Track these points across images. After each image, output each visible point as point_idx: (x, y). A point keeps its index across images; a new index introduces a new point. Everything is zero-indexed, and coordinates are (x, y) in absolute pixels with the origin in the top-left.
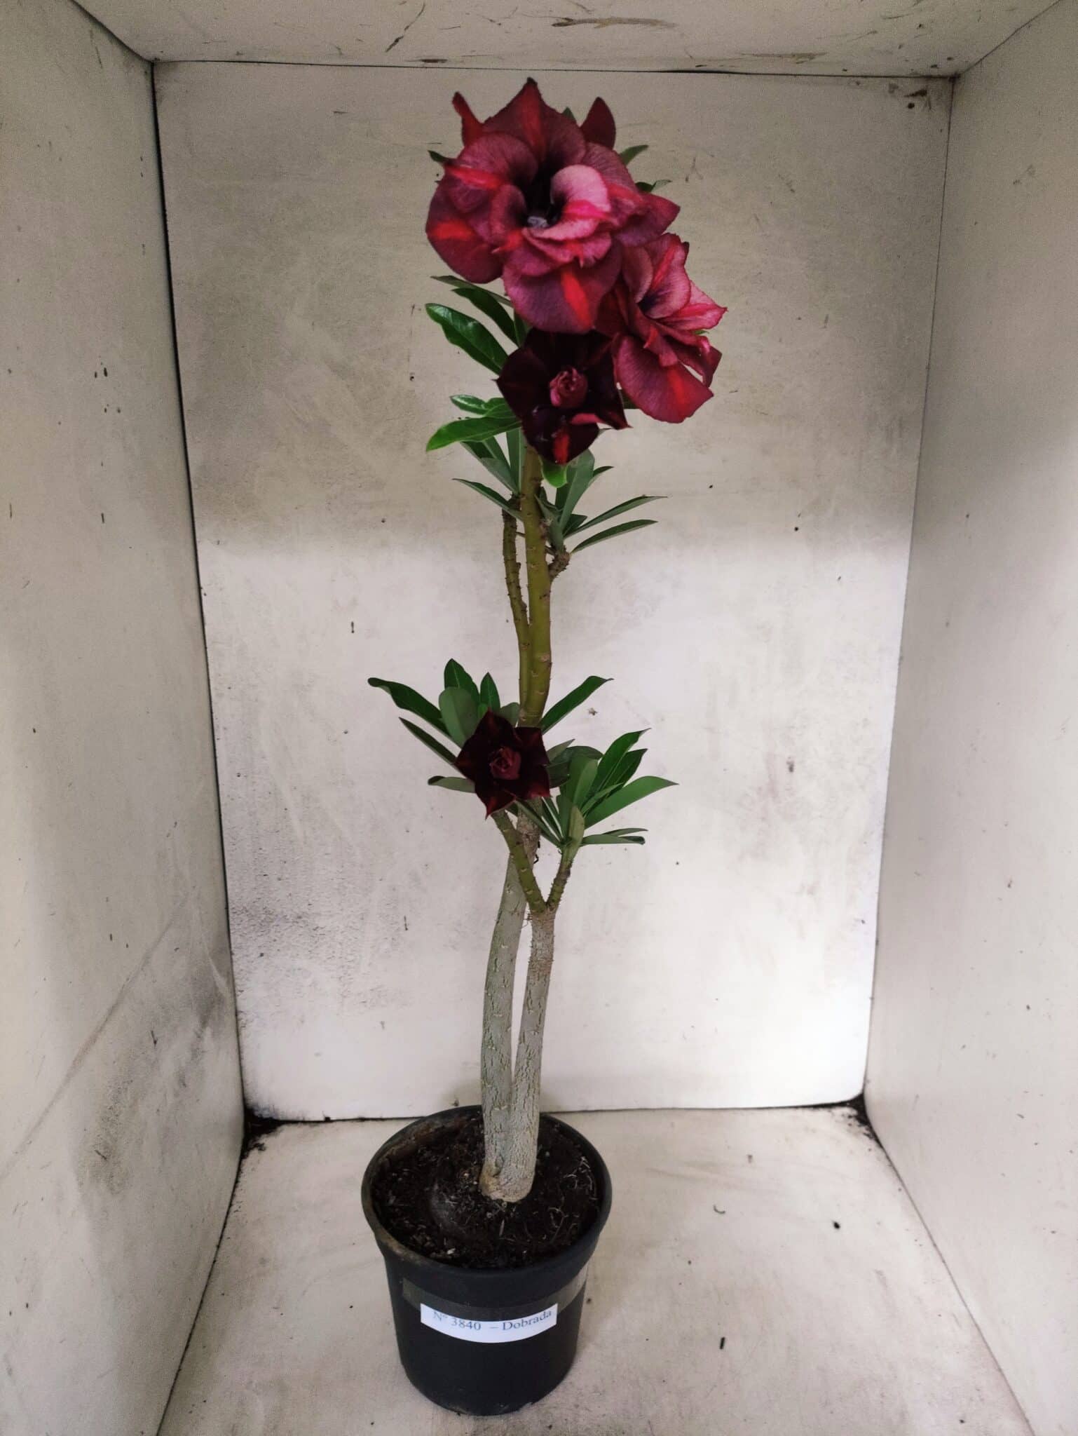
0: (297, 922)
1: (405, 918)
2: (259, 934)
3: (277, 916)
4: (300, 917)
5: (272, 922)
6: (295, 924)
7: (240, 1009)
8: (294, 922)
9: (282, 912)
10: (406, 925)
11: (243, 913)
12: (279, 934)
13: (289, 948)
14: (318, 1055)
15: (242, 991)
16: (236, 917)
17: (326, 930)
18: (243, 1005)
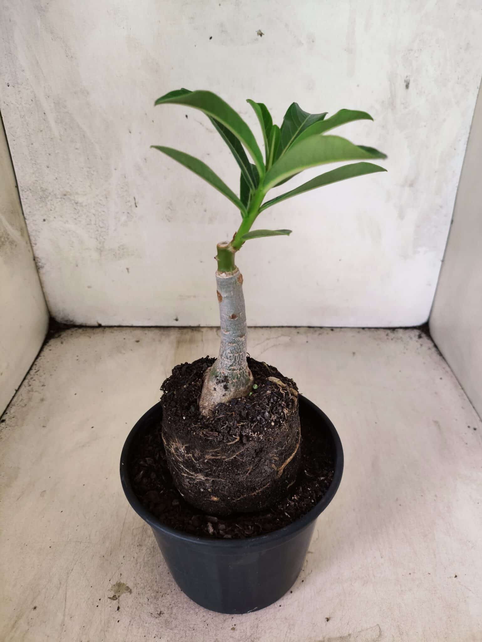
0: (64, 199)
1: (135, 198)
2: (41, 205)
3: (50, 194)
4: (65, 195)
5: (47, 198)
6: (63, 200)
7: (36, 255)
8: (61, 198)
9: (53, 191)
10: (135, 204)
11: (28, 190)
12: (53, 207)
13: (61, 216)
14: (89, 287)
15: (36, 244)
16: (24, 192)
17: (84, 204)
18: (38, 254)
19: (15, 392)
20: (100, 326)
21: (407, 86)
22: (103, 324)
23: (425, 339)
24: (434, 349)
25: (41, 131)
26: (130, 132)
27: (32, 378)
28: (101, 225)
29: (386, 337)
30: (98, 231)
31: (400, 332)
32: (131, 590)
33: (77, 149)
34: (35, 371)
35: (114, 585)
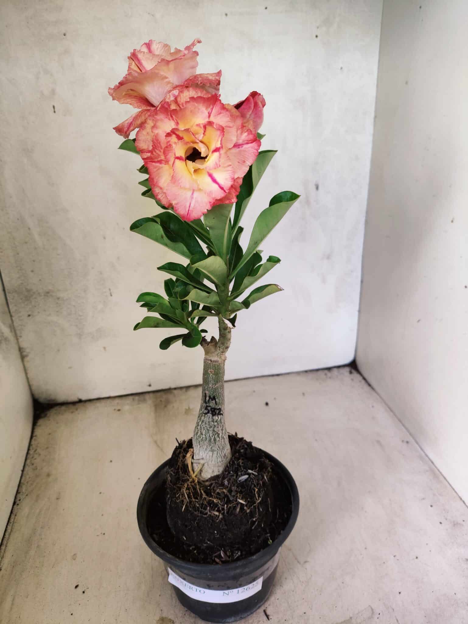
0: (47, 296)
1: (110, 290)
2: (26, 303)
3: (34, 293)
4: (48, 293)
5: (32, 297)
7: (21, 346)
8: (45, 295)
9: (37, 290)
10: (111, 293)
11: (14, 292)
12: (37, 303)
13: (45, 311)
14: (70, 368)
15: (21, 337)
16: (10, 295)
17: (65, 299)
18: (24, 345)
19: (21, 472)
20: (80, 401)
21: (317, 188)
22: (84, 398)
23: (355, 375)
24: (363, 381)
25: (26, 243)
26: (105, 238)
27: (33, 457)
28: (81, 314)
29: (325, 377)
30: (77, 319)
31: (335, 371)
32: (173, 621)
33: (58, 255)
34: (34, 450)
35: (158, 620)
